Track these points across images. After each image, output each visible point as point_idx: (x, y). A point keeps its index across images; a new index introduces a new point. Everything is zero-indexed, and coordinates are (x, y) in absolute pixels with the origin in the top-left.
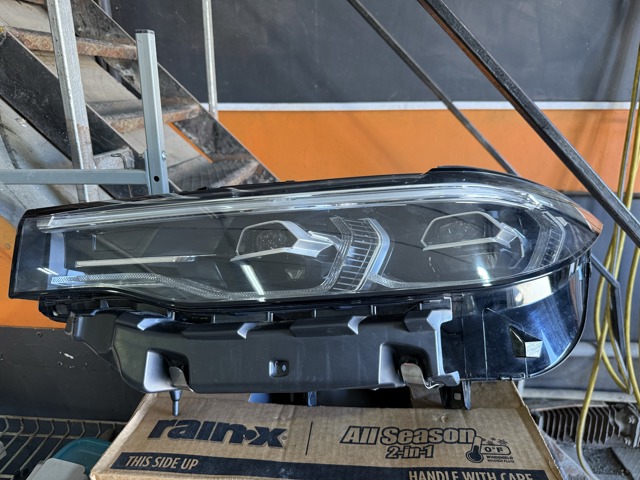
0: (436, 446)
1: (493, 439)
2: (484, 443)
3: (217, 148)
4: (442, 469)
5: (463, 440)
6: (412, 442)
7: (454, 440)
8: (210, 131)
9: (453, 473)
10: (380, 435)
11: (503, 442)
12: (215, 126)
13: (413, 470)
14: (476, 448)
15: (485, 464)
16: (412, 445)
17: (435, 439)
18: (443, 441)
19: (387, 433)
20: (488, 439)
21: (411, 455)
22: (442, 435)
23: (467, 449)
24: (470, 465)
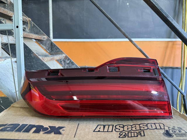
0: (145, 131)
1: (174, 127)
2: (170, 129)
3: (52, 50)
5: (158, 127)
6: (132, 130)
7: (153, 128)
8: (50, 45)
10: (114, 128)
14: (167, 131)
15: (176, 138)
16: (132, 131)
17: (144, 128)
18: (148, 128)
19: (118, 127)
20: (171, 127)
21: (133, 135)
22: (147, 126)
23: (162, 131)
24: (167, 139)
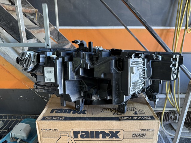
3: (59, 39)
5: (132, 110)
7: (130, 110)
8: (57, 34)
10: (111, 110)
11: (143, 110)
12: (58, 33)
14: (136, 112)
15: (138, 115)
20: (139, 110)
21: (120, 114)
23: (134, 112)
24: (135, 115)
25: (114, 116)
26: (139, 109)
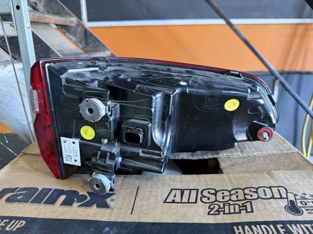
1: (304, 194)
2: (297, 197)
4: (267, 223)
5: (277, 195)
6: (230, 199)
7: (268, 196)
9: (279, 226)
10: (199, 195)
12: (86, 31)
13: (237, 224)
15: (307, 216)
16: (231, 203)
17: (251, 196)
18: (259, 197)
19: (205, 193)
20: (300, 194)
21: (232, 211)
22: (256, 192)
23: (284, 203)
24: (292, 217)
25: (211, 220)
26: (298, 191)
